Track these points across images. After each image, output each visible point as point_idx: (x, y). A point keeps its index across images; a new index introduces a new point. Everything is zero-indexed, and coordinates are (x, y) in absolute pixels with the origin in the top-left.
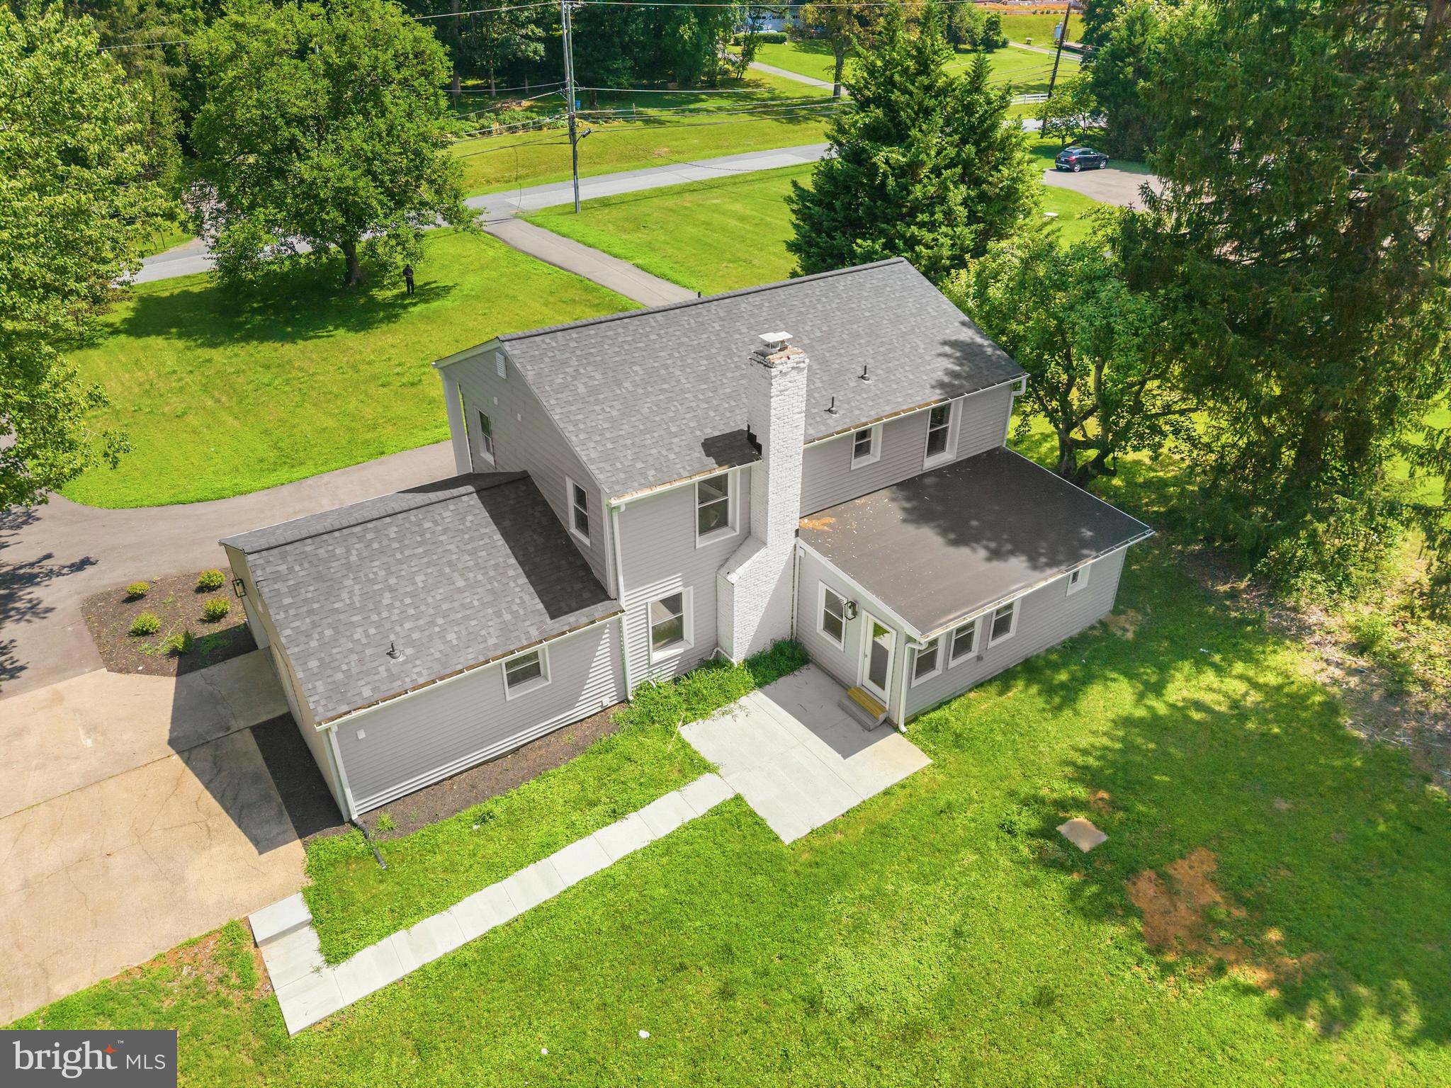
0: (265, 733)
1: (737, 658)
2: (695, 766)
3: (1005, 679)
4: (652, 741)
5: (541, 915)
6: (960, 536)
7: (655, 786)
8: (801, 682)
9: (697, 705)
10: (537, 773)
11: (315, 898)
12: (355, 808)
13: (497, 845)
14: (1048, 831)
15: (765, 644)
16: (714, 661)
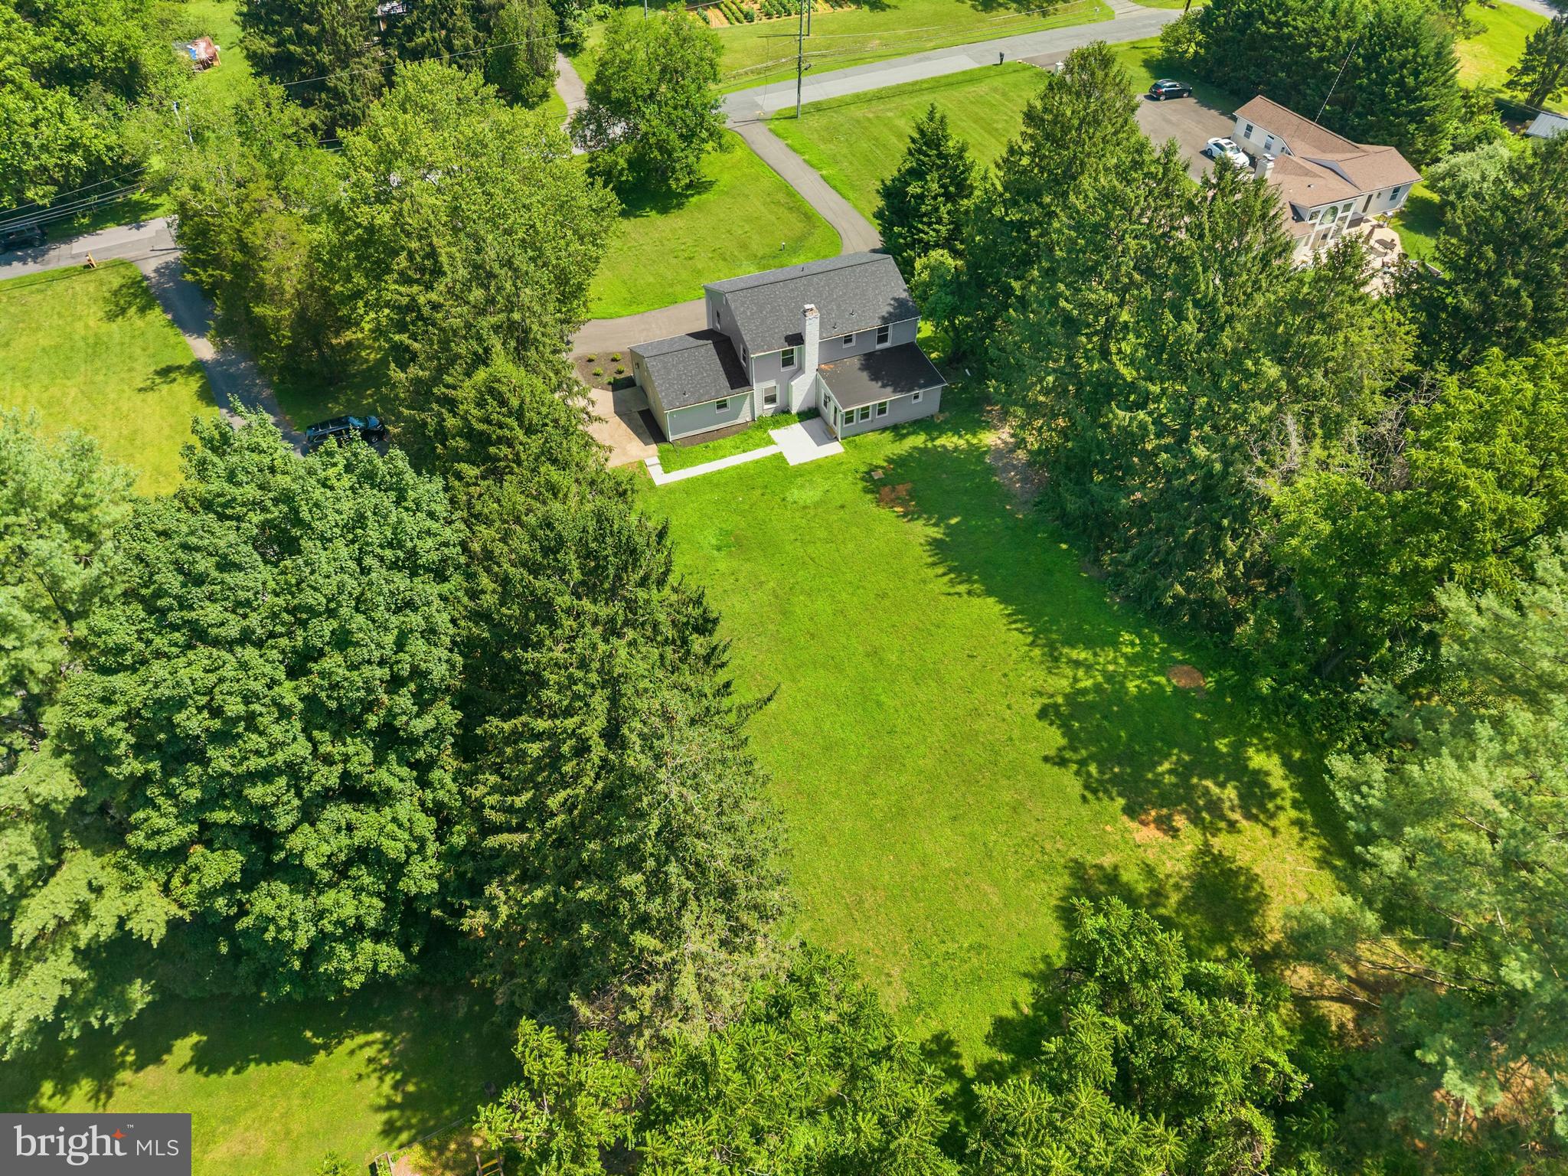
0: (641, 413)
1: (794, 411)
2: (770, 442)
3: (884, 430)
4: (759, 434)
5: (719, 472)
6: (875, 377)
7: (757, 446)
8: (814, 423)
9: (777, 424)
10: (723, 437)
11: (661, 458)
12: (671, 438)
13: (710, 454)
14: (868, 473)
15: (805, 408)
16: (786, 411)
